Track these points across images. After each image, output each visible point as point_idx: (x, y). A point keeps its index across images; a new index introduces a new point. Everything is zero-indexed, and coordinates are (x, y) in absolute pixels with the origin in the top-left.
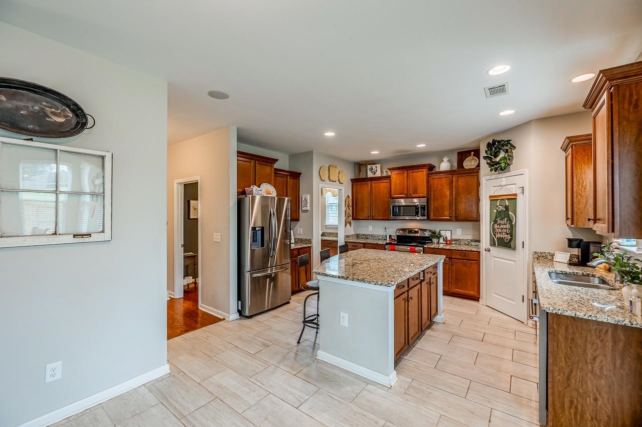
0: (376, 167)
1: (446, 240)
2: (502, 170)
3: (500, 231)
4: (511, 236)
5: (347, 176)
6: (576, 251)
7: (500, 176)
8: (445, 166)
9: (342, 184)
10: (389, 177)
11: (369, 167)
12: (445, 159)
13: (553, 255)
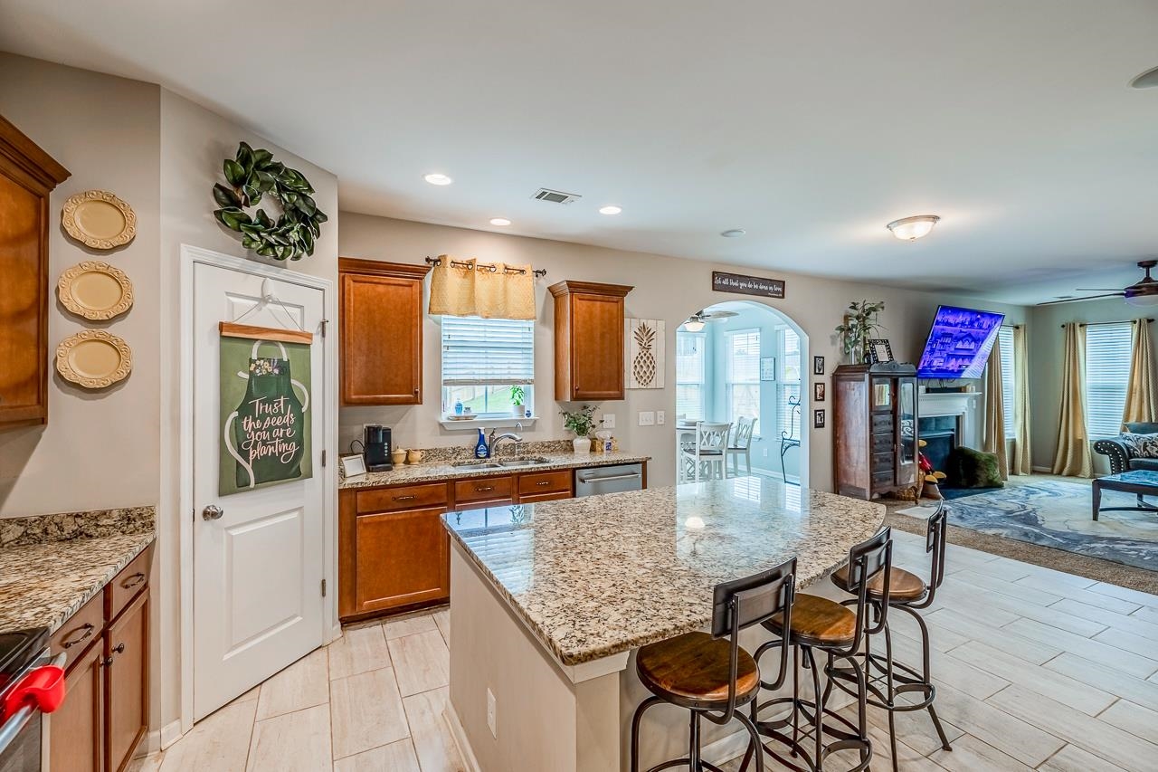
3: (265, 436)
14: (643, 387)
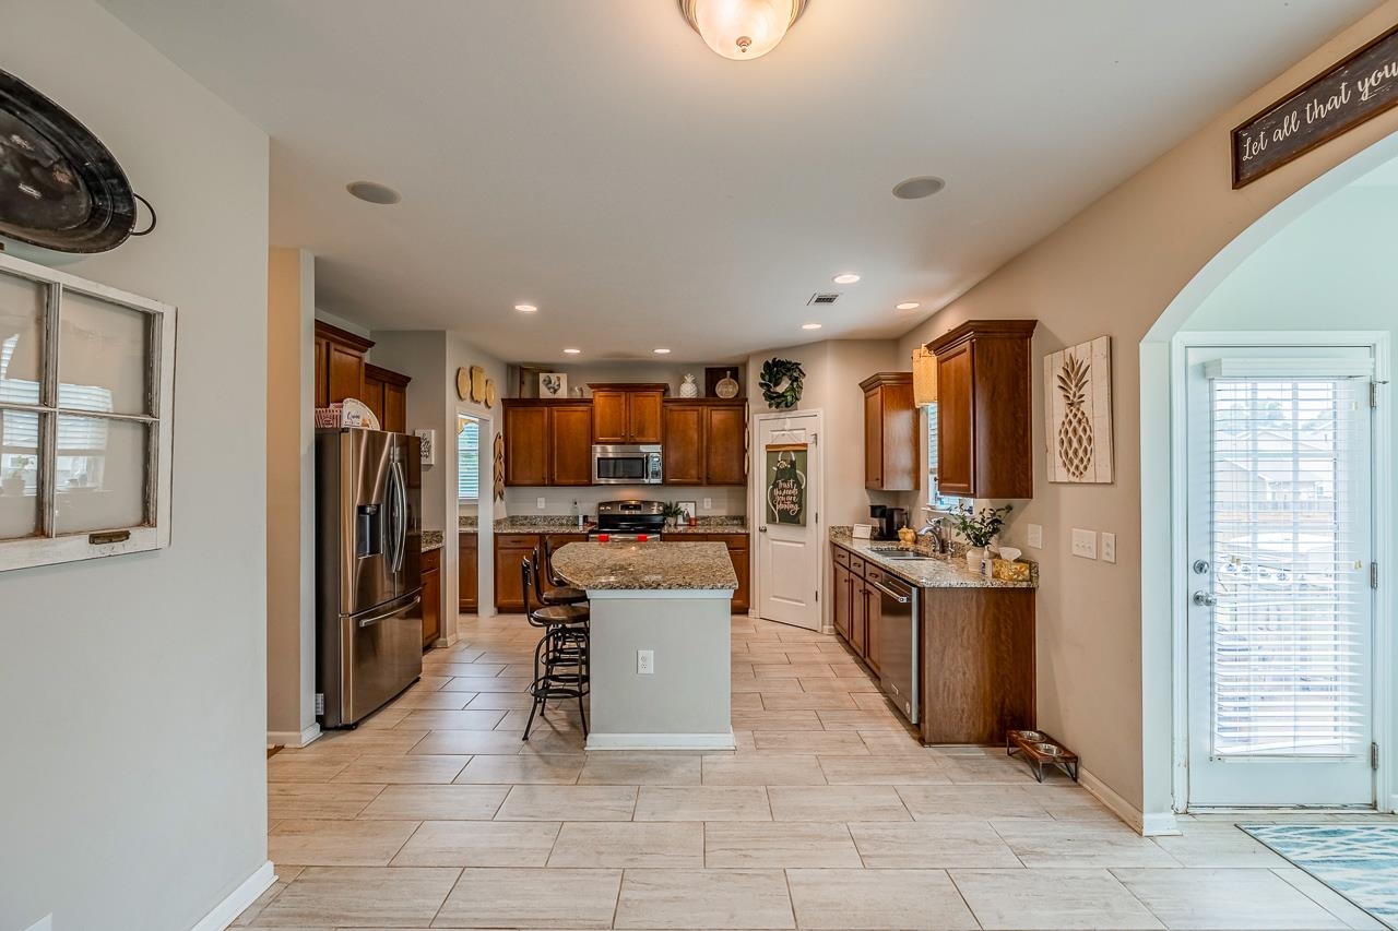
0: (559, 379)
1: (687, 518)
2: (787, 406)
3: (783, 499)
4: (800, 506)
5: (495, 390)
6: (876, 522)
7: (783, 415)
8: (688, 390)
9: (489, 407)
10: (590, 401)
11: (542, 376)
12: (689, 379)
13: (851, 530)
14: (1077, 480)
